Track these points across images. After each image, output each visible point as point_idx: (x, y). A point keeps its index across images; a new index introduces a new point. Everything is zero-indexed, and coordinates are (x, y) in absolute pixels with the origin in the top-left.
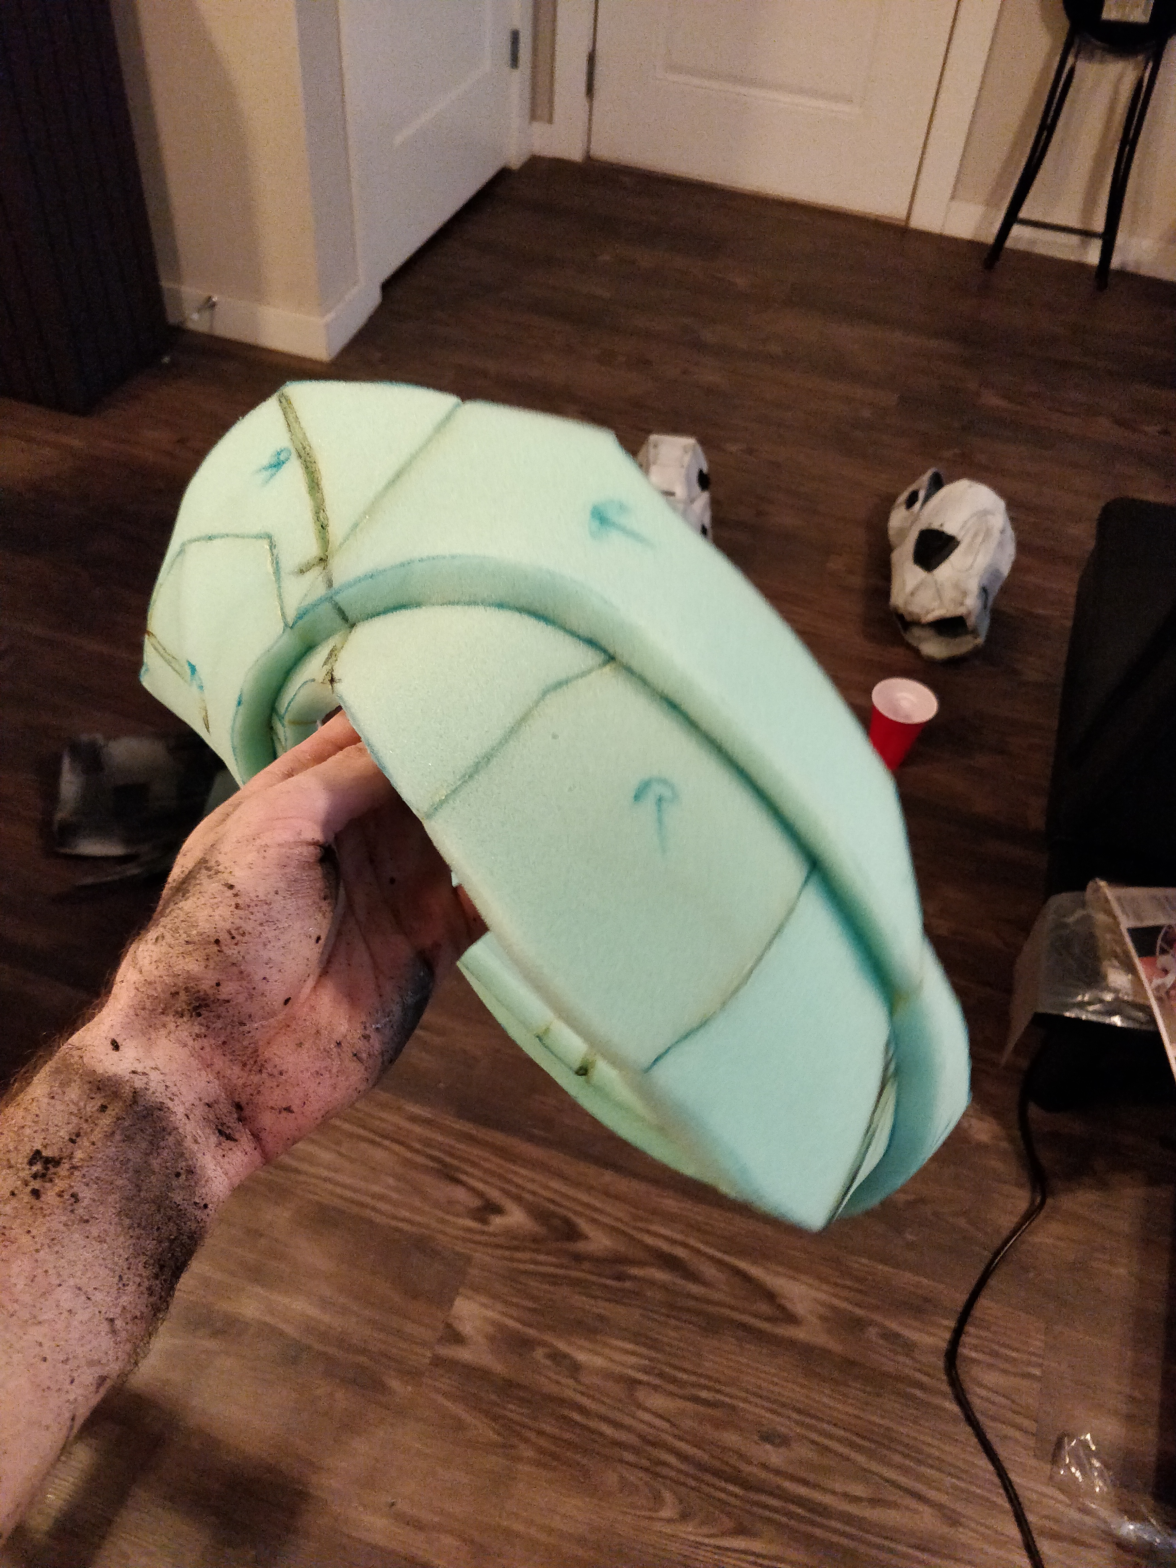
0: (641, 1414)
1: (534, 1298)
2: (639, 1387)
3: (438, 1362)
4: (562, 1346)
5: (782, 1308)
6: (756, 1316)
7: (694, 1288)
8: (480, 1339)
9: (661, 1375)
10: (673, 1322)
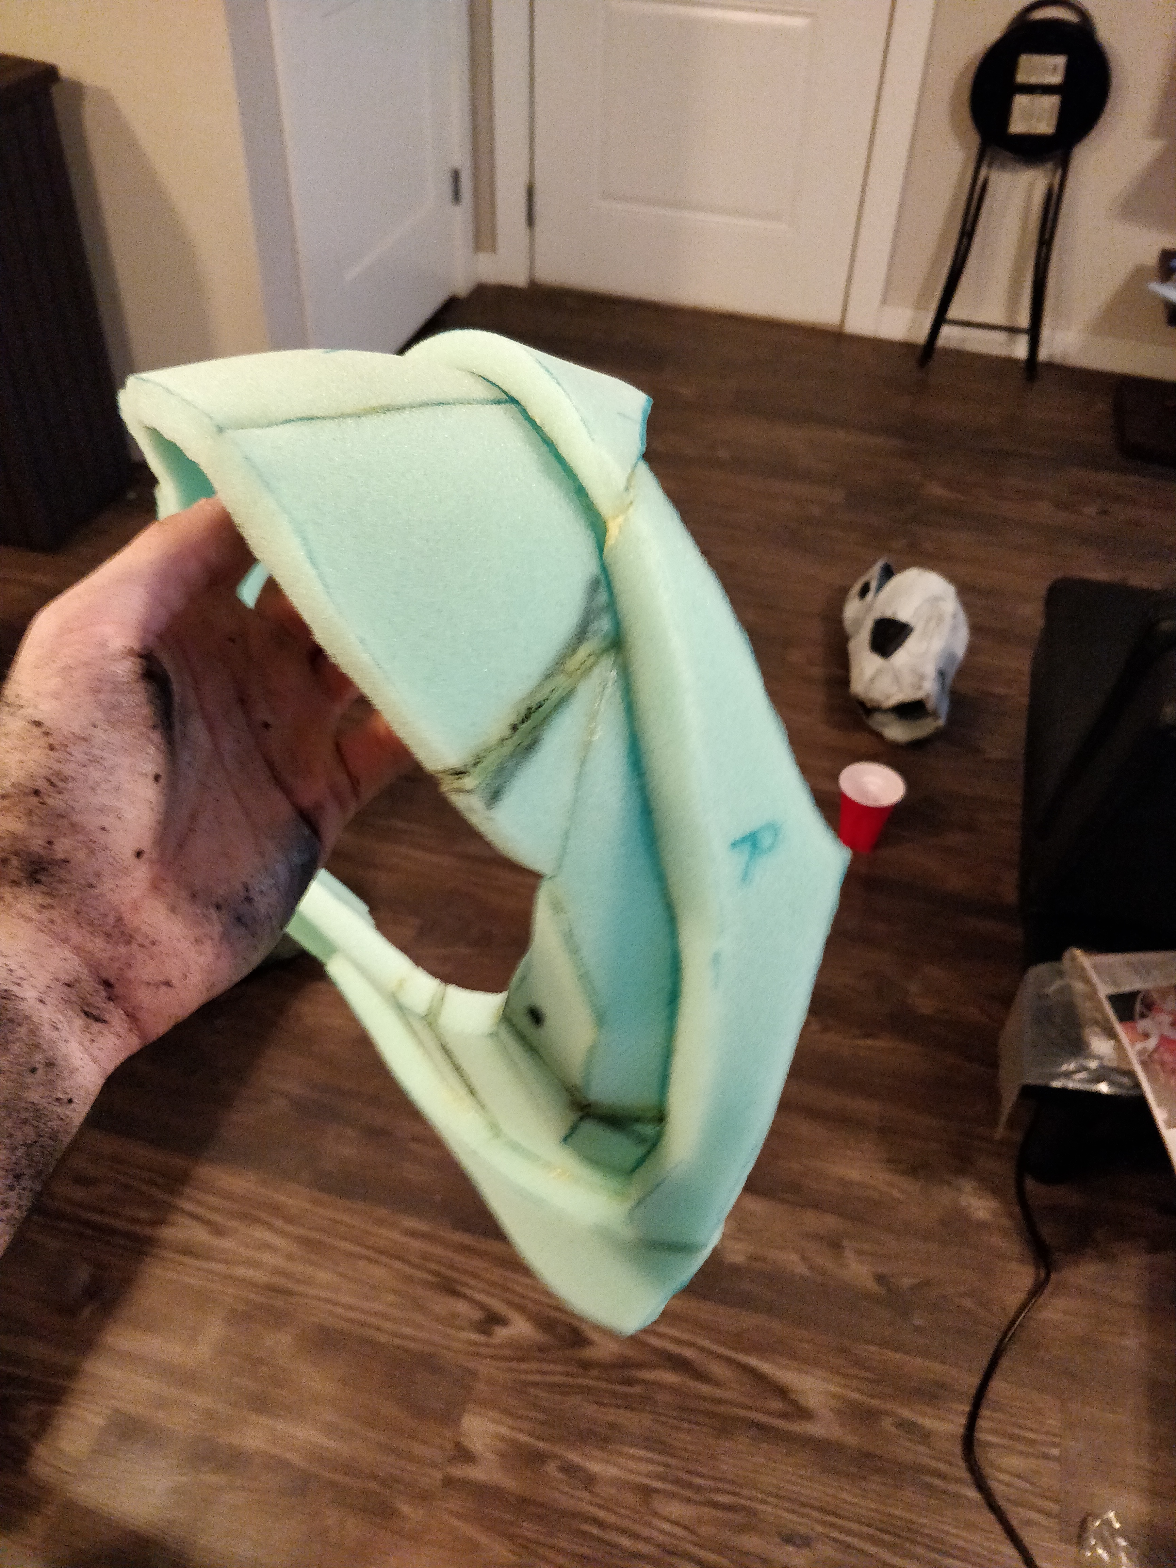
0: (659, 1523)
1: (544, 1410)
2: (654, 1495)
3: (449, 1482)
4: (574, 1457)
5: (795, 1403)
6: (769, 1413)
7: (705, 1389)
8: (492, 1457)
9: (677, 1481)
10: (685, 1425)
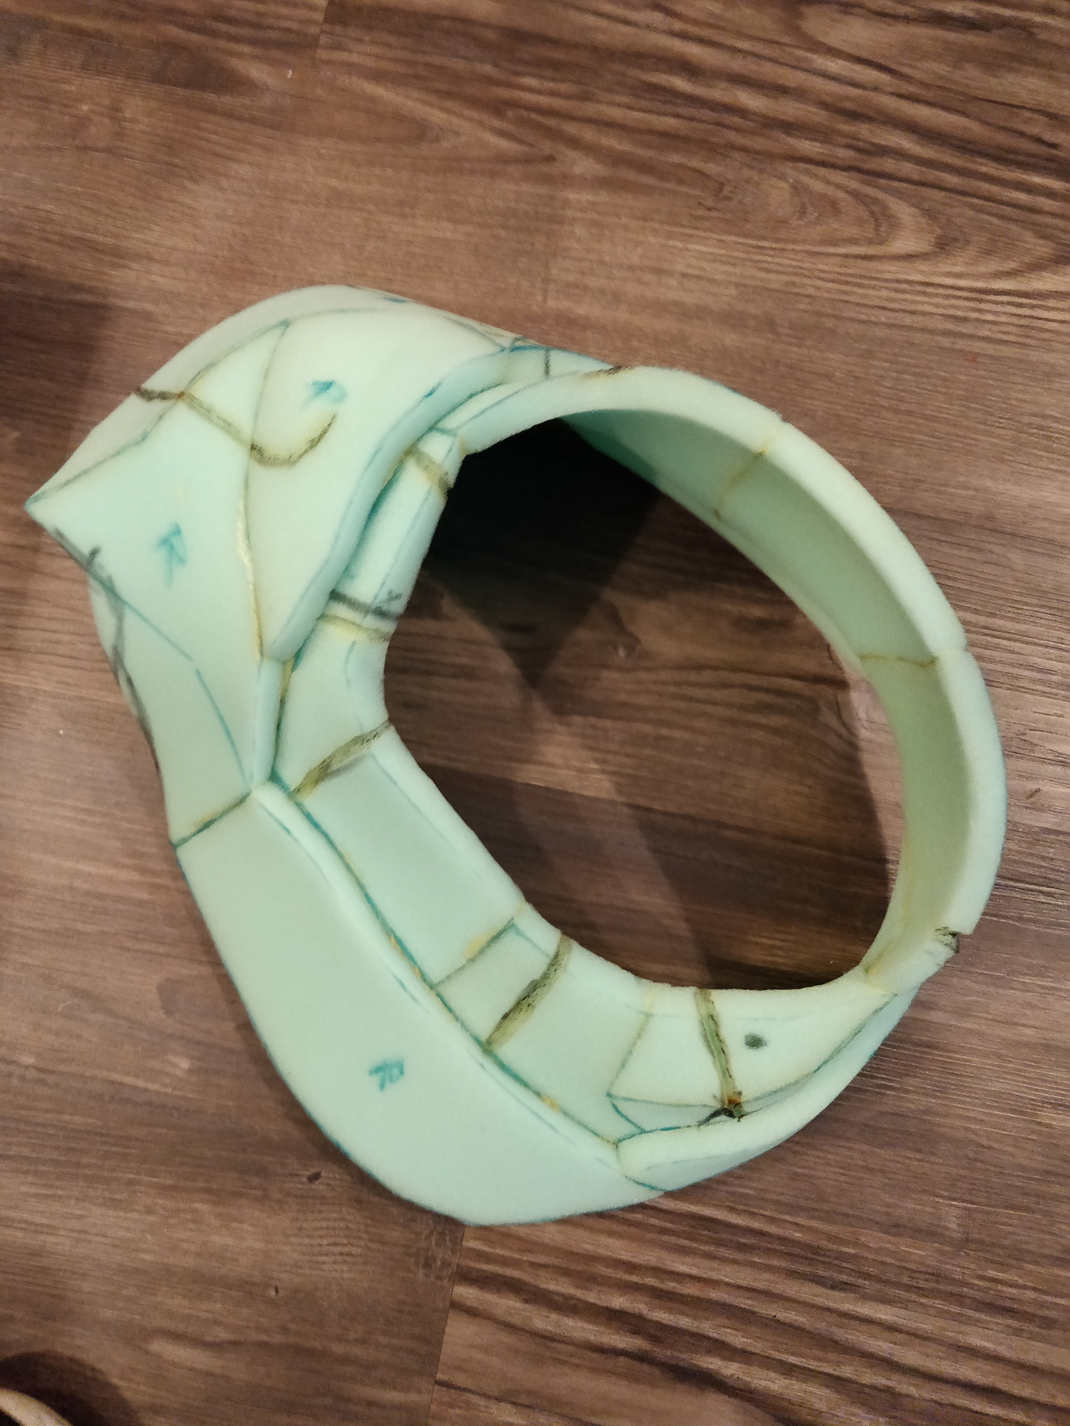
0: (821, 62)
